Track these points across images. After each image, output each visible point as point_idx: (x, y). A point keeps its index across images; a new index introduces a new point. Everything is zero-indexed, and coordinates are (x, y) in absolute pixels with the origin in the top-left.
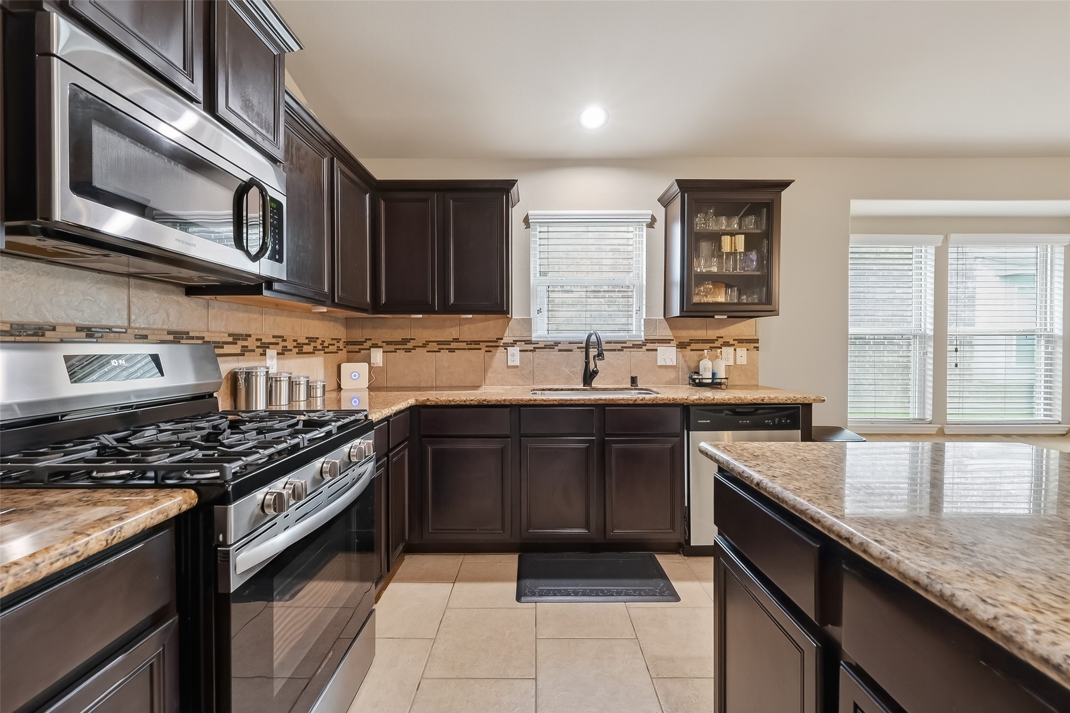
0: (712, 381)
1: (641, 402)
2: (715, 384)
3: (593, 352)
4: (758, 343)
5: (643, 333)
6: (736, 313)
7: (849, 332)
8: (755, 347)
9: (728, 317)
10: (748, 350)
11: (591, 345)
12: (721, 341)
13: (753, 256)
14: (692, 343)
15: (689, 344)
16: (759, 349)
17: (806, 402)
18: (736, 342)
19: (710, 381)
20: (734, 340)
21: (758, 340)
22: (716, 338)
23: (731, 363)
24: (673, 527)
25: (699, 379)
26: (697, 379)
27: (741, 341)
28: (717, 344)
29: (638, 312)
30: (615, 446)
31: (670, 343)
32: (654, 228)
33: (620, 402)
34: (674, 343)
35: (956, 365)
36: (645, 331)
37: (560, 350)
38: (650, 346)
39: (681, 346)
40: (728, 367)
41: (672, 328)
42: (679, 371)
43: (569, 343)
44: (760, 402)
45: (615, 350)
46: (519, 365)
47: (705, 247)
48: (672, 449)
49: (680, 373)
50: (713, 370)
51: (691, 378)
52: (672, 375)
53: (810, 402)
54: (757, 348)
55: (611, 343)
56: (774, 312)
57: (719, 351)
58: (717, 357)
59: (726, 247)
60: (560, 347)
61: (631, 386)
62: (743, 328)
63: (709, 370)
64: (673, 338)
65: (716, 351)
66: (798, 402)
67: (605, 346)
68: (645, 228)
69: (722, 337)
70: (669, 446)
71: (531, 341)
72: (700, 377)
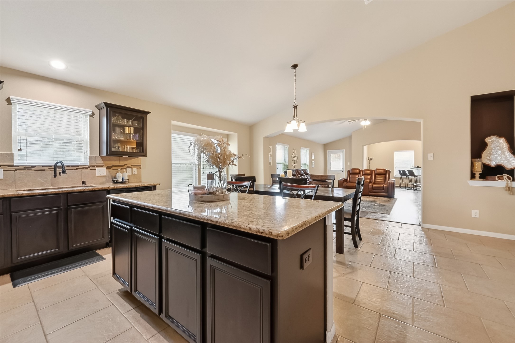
0: (122, 181)
1: (87, 190)
2: (123, 182)
3: (58, 171)
4: (141, 166)
5: (88, 162)
6: (131, 155)
7: (172, 162)
8: (140, 168)
9: (128, 157)
10: (137, 169)
11: (58, 168)
12: (126, 166)
13: (137, 135)
14: (113, 166)
15: (112, 167)
16: (142, 168)
17: (154, 185)
18: (132, 166)
19: (121, 181)
20: (132, 165)
21: (141, 165)
22: (124, 165)
23: (131, 174)
24: (103, 237)
25: (116, 180)
26: (115, 180)
27: (134, 166)
28: (124, 167)
29: (86, 153)
30: (73, 210)
31: (103, 166)
32: (93, 117)
33: (76, 191)
34: (105, 166)
35: (204, 173)
36: (89, 161)
37: (35, 170)
38: (92, 168)
39: (108, 167)
40: (129, 176)
41: (103, 160)
42: (107, 178)
43: (42, 166)
44: (138, 186)
45: (72, 170)
46: (3, 178)
47: (118, 130)
48: (103, 208)
49: (108, 178)
50: (122, 177)
51: (112, 180)
52: (104, 180)
53: (155, 185)
54: (141, 168)
55: (70, 166)
56: (145, 156)
57: (125, 169)
58: (124, 172)
59: (127, 130)
60: (36, 168)
61: (82, 185)
62: (135, 161)
63: (120, 177)
64: (104, 164)
65: (124, 169)
66: (151, 185)
67: (66, 168)
68: (89, 117)
69: (127, 164)
70: (101, 206)
71: (13, 165)
72: (117, 180)
